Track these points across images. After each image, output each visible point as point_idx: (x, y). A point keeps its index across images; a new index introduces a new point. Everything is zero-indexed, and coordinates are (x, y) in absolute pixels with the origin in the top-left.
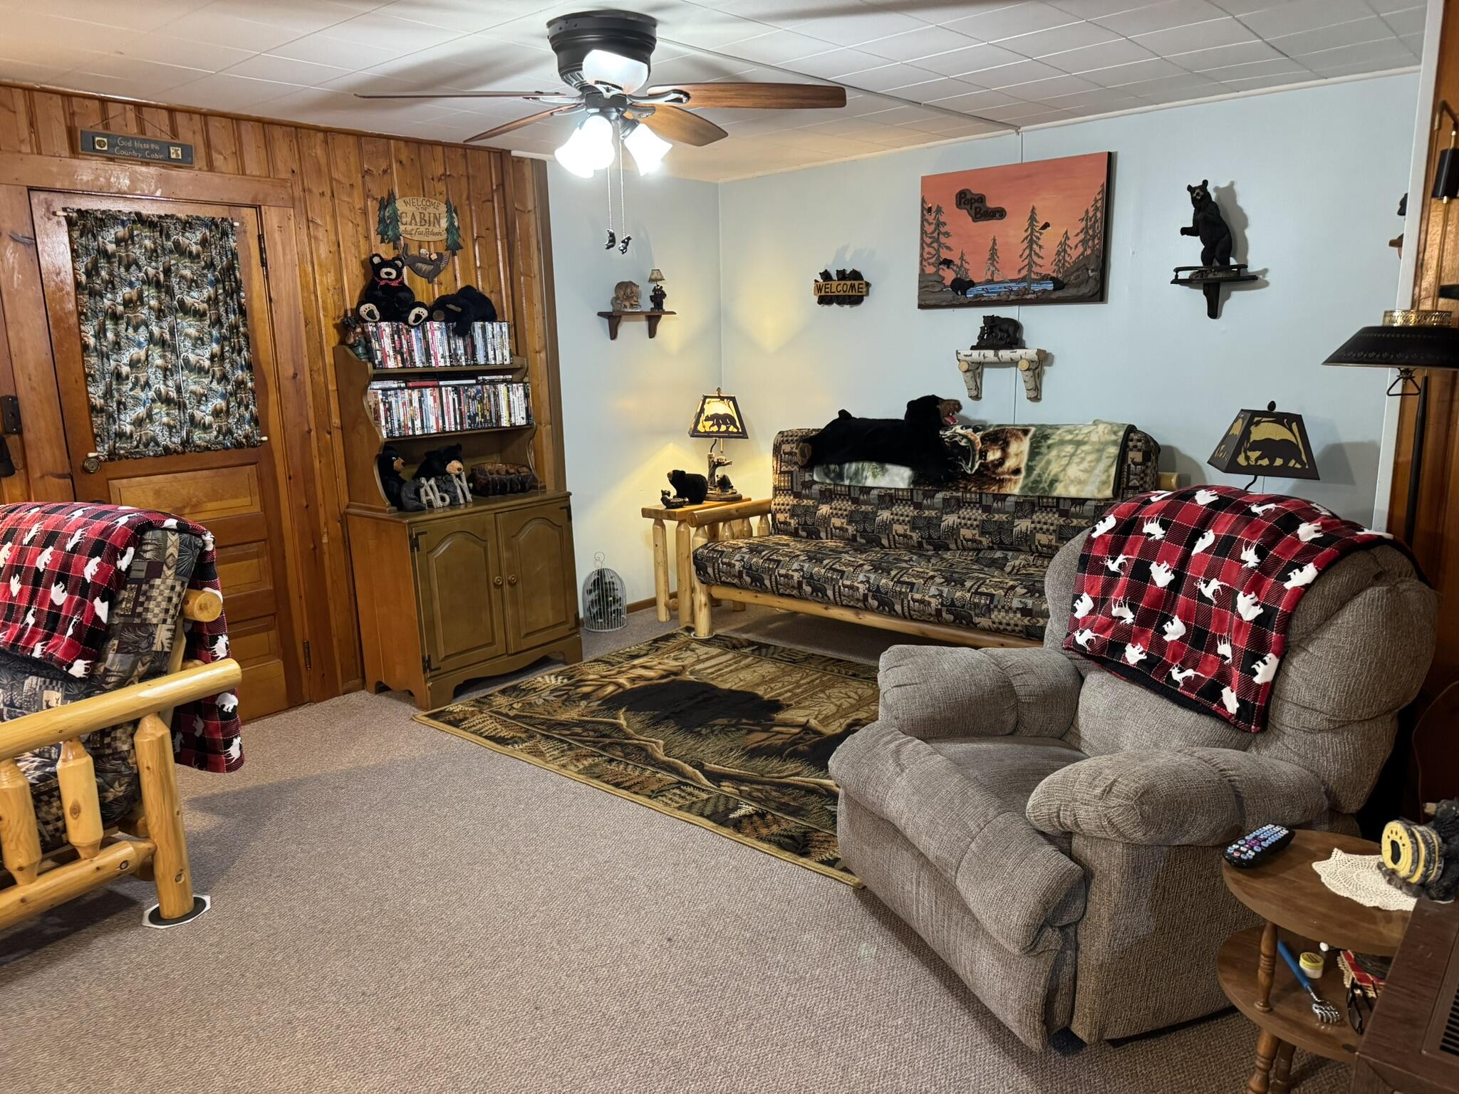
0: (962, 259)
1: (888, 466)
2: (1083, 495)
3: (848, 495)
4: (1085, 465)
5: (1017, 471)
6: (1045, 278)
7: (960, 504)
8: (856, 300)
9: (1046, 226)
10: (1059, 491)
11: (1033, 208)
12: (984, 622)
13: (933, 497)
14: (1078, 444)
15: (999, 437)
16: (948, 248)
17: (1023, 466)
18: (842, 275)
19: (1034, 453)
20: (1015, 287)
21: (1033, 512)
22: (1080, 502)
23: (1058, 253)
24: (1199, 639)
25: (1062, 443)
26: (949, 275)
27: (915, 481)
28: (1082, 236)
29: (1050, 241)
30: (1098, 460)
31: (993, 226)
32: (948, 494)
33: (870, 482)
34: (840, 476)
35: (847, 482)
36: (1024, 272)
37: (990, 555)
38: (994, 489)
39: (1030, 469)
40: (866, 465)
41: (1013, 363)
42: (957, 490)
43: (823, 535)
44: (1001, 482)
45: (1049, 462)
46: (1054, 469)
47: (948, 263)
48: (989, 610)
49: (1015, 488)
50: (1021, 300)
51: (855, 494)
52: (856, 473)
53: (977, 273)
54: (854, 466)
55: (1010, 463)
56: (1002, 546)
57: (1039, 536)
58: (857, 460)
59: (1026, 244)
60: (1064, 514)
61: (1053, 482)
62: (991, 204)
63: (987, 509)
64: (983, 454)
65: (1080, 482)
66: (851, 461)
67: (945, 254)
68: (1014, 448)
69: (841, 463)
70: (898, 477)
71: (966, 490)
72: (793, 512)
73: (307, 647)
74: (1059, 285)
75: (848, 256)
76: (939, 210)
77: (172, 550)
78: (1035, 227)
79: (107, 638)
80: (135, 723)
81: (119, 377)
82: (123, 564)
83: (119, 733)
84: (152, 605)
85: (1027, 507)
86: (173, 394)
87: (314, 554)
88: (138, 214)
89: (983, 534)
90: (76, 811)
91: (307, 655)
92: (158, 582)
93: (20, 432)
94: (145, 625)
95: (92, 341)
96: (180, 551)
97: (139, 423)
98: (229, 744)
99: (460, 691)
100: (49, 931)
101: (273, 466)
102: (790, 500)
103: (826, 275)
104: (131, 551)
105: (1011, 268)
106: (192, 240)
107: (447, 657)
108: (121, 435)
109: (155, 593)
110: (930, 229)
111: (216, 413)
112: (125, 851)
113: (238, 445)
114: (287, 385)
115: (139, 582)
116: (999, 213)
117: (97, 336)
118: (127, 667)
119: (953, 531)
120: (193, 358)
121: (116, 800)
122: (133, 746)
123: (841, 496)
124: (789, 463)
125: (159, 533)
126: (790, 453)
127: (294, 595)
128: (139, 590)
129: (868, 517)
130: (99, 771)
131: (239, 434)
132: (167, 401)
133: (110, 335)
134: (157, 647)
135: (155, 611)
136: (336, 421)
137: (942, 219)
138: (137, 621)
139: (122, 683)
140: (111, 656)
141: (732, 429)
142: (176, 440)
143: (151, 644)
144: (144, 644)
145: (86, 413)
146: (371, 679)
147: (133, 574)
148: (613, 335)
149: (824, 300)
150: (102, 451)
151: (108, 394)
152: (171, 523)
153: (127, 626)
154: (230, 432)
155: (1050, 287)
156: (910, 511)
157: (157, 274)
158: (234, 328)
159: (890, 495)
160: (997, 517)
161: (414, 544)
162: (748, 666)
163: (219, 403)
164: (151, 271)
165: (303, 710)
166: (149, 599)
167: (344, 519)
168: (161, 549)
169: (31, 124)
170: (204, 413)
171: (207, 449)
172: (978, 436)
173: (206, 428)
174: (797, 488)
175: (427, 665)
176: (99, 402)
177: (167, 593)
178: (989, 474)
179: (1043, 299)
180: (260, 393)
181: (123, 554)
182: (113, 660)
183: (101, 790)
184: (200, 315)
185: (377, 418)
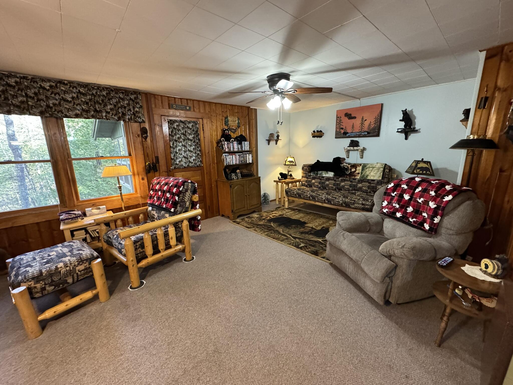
0: (345, 127)
1: (328, 172)
2: (374, 179)
3: (319, 178)
4: (375, 172)
5: (359, 174)
6: (365, 131)
7: (345, 181)
8: (321, 137)
9: (366, 120)
10: (369, 178)
11: (363, 117)
12: (353, 206)
13: (338, 179)
14: (373, 168)
15: (355, 166)
16: (342, 125)
17: (360, 172)
18: (318, 131)
19: (363, 170)
20: (358, 134)
21: (362, 182)
22: (374, 180)
23: (369, 126)
24: (417, 212)
25: (369, 167)
26: (342, 131)
27: (335, 175)
28: (374, 122)
29: (366, 124)
30: (378, 171)
31: (353, 121)
32: (342, 178)
33: (324, 175)
34: (317, 174)
35: (319, 175)
36: (360, 130)
37: (352, 192)
38: (353, 177)
39: (362, 173)
40: (323, 172)
41: (357, 150)
42: (344, 177)
43: (313, 187)
44: (355, 176)
45: (366, 172)
46: (367, 173)
47: (342, 129)
48: (354, 204)
49: (358, 177)
50: (359, 136)
51: (320, 178)
52: (321, 173)
53: (349, 130)
54: (320, 172)
55: (357, 172)
56: (355, 190)
57: (363, 188)
58: (321, 171)
59: (361, 124)
60: (370, 183)
61: (367, 176)
62: (353, 116)
63: (351, 182)
64: (351, 170)
65: (374, 176)
66: (320, 171)
67: (341, 127)
68: (358, 168)
69: (317, 171)
70: (331, 174)
71: (346, 177)
72: (306, 181)
73: (209, 207)
74: (368, 133)
75: (319, 127)
76: (341, 117)
77: (190, 187)
78: (363, 121)
79: (178, 204)
80: (182, 221)
81: (176, 153)
82: (181, 189)
83: (179, 223)
84: (186, 197)
85: (361, 181)
86: (186, 156)
87: (211, 188)
88: (181, 120)
89: (350, 187)
90: (172, 238)
91: (209, 208)
92: (187, 193)
93: (159, 163)
94: (184, 201)
95: (172, 145)
96: (191, 187)
97: (180, 162)
98: (198, 226)
99: (238, 217)
100: (165, 262)
101: (204, 171)
102: (306, 179)
103: (314, 132)
104: (182, 186)
105: (357, 130)
106: (190, 125)
107: (236, 210)
108: (176, 164)
109: (186, 195)
110: (338, 121)
111: (194, 160)
112: (180, 247)
113: (198, 166)
114: (207, 154)
115: (184, 193)
116: (355, 118)
117: (173, 144)
118: (181, 210)
119: (343, 186)
120: (190, 149)
121: (179, 236)
122: (182, 226)
123: (317, 178)
124: (305, 171)
125: (187, 183)
126: (306, 169)
127: (207, 196)
128: (183, 194)
129: (324, 183)
130: (176, 231)
131: (198, 164)
132: (185, 157)
133: (175, 144)
134: (187, 206)
135: (186, 199)
136: (216, 162)
137: (341, 119)
138: (183, 201)
139: (180, 213)
140: (178, 208)
141: (293, 164)
142: (186, 165)
143: (186, 205)
144: (184, 205)
145: (170, 159)
146: (221, 214)
147: (183, 191)
148: (269, 144)
149: (313, 137)
150: (172, 167)
151: (174, 156)
152: (190, 181)
153: (182, 202)
154: (196, 164)
155: (366, 133)
156: (333, 182)
157: (184, 132)
158: (197, 143)
159: (329, 178)
160: (354, 183)
161: (231, 187)
162: (297, 214)
163: (194, 158)
164: (183, 132)
165: (208, 219)
166: (185, 196)
167: (216, 181)
168: (188, 186)
169: (162, 103)
170: (191, 160)
171: (192, 167)
172: (349, 166)
173: (192, 163)
174: (307, 176)
175: (232, 211)
176: (173, 157)
177: (189, 195)
178: (352, 174)
179: (365, 136)
180: (202, 156)
181: (181, 187)
182: (179, 208)
183: (176, 234)
184: (191, 140)
185: (224, 161)
